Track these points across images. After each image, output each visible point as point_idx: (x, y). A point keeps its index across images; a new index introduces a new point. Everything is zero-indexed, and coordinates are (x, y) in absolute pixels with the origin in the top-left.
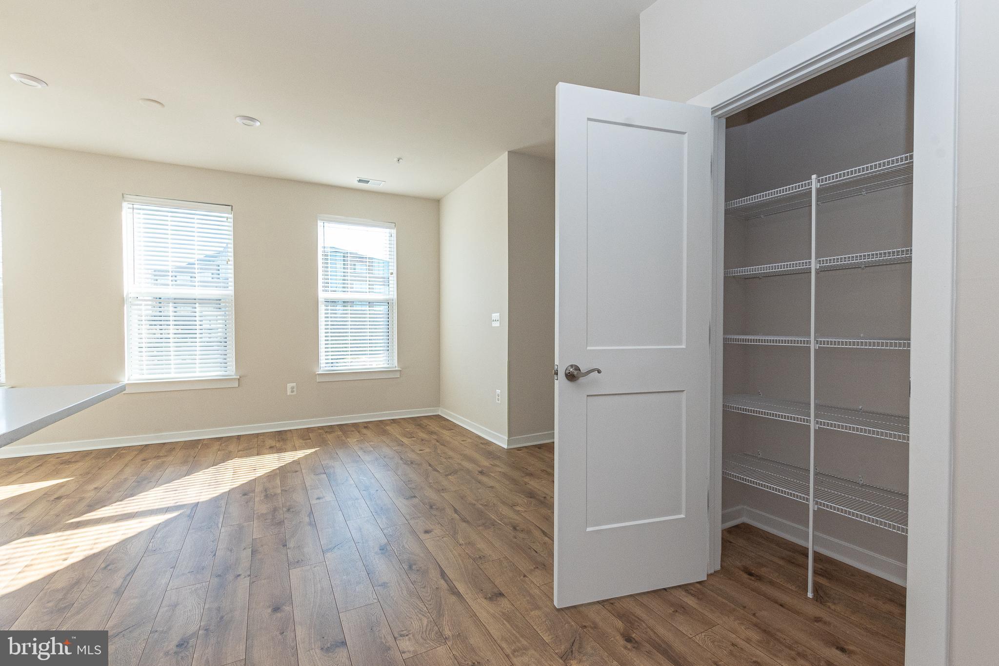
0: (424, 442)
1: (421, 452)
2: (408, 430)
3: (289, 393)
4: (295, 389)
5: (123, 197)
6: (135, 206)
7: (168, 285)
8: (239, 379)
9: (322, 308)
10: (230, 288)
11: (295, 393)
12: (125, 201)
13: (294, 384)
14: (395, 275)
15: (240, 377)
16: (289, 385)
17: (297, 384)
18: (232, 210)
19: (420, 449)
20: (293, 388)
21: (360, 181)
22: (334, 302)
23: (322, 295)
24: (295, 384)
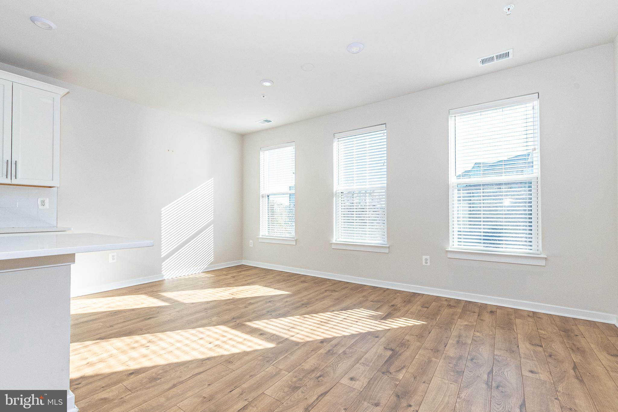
0: (549, 360)
1: (530, 375)
2: (543, 332)
3: (424, 264)
4: (428, 261)
5: (334, 136)
8: (389, 247)
11: (428, 264)
12: (335, 139)
13: (428, 257)
14: (538, 151)
16: (424, 257)
17: (430, 257)
18: (386, 127)
19: (532, 369)
21: (483, 61)
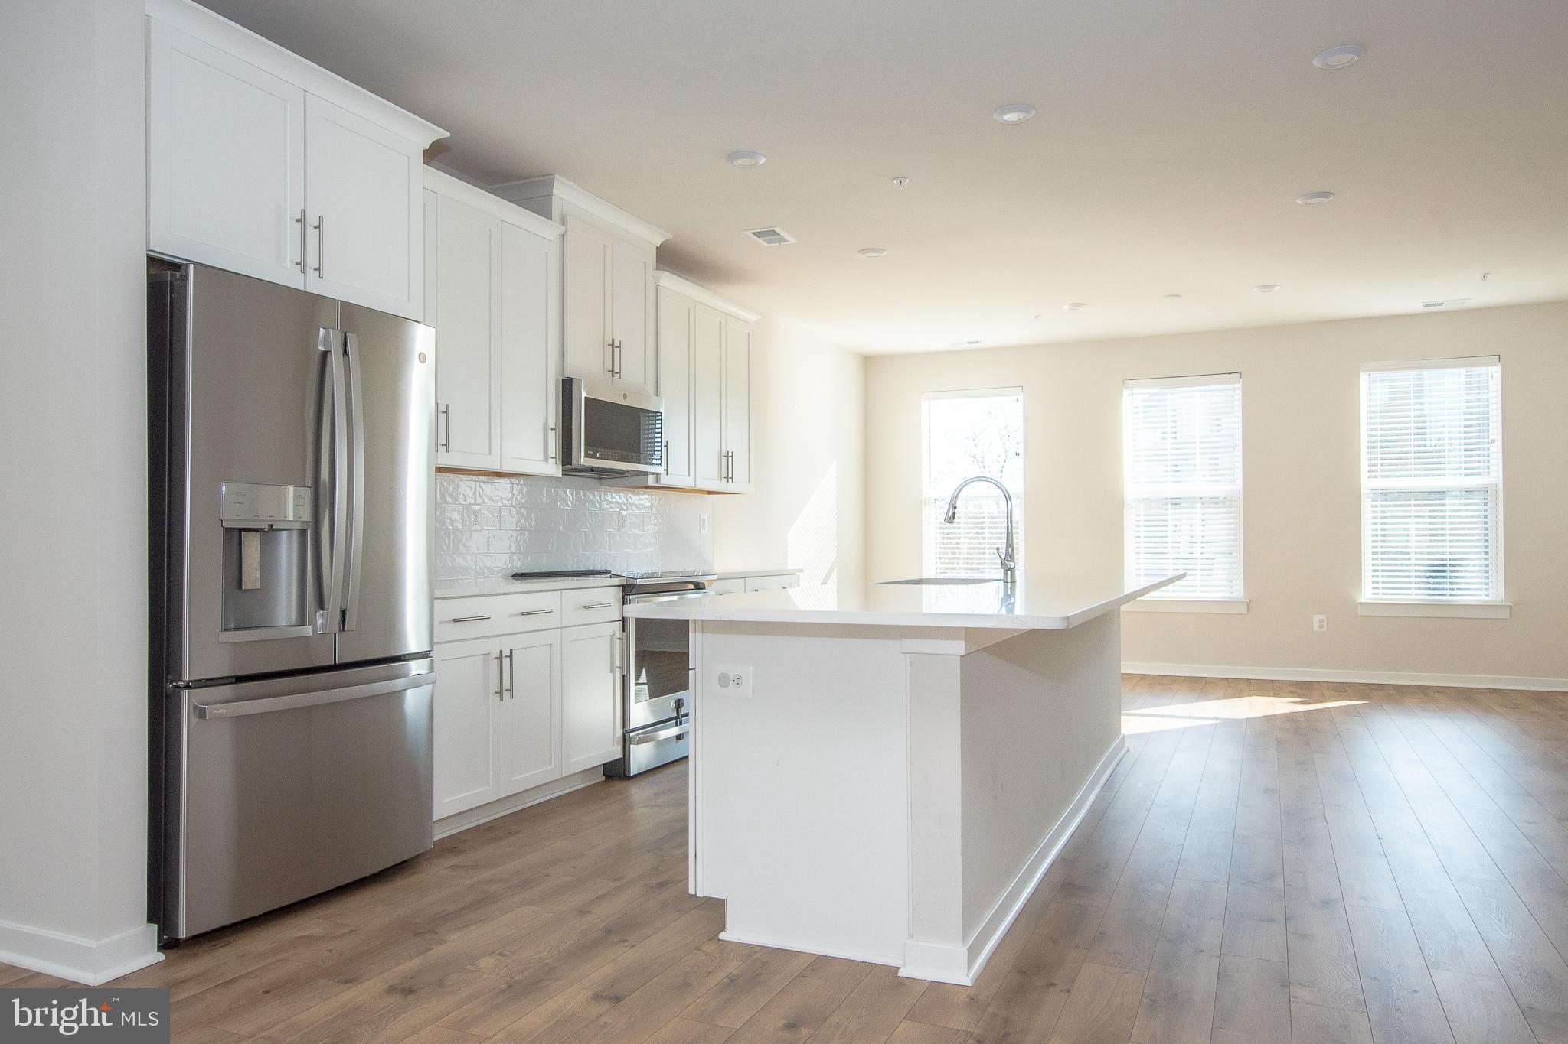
3: (1315, 629)
4: (1324, 624)
5: (1124, 384)
6: (1135, 391)
7: (1167, 482)
8: (1248, 604)
9: (1367, 506)
10: (1237, 481)
11: (1323, 630)
12: (1126, 388)
13: (1323, 617)
14: (1499, 443)
15: (1250, 601)
16: (1317, 617)
17: (1327, 617)
18: (1240, 378)
20: (1321, 621)
22: (1386, 494)
23: (1367, 484)
24: (1325, 616)
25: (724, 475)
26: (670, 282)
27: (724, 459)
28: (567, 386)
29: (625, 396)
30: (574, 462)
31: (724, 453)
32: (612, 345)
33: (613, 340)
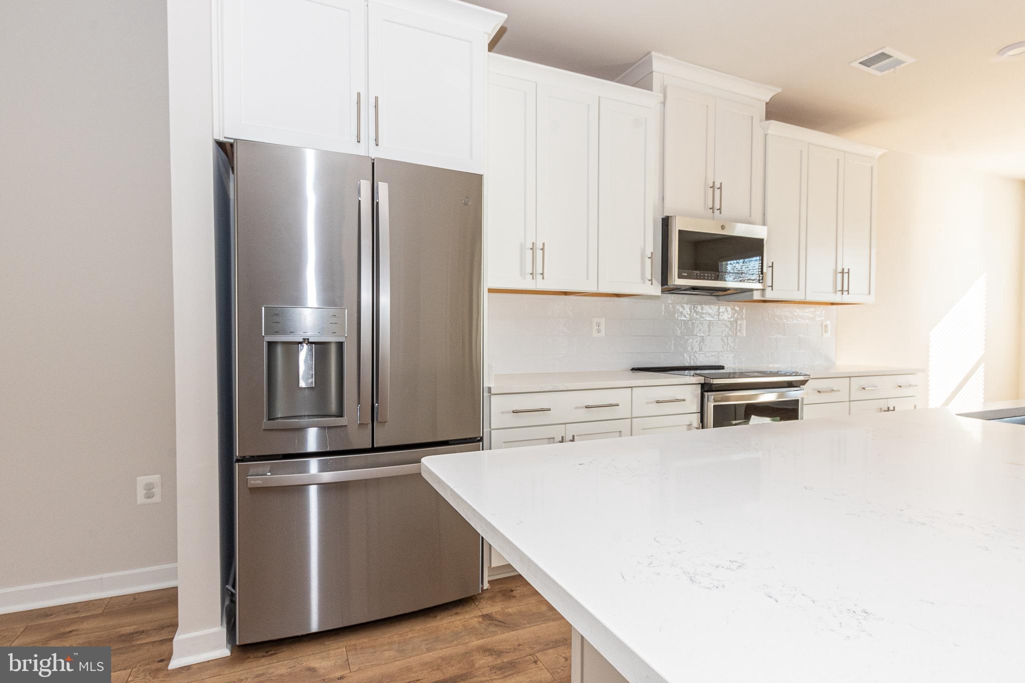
25: (839, 288)
26: (777, 128)
27: (839, 276)
28: (666, 223)
29: (723, 227)
30: (669, 283)
31: (840, 270)
32: (713, 187)
33: (714, 182)
